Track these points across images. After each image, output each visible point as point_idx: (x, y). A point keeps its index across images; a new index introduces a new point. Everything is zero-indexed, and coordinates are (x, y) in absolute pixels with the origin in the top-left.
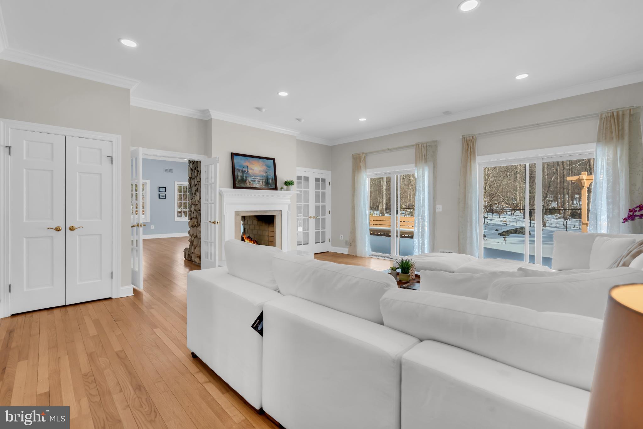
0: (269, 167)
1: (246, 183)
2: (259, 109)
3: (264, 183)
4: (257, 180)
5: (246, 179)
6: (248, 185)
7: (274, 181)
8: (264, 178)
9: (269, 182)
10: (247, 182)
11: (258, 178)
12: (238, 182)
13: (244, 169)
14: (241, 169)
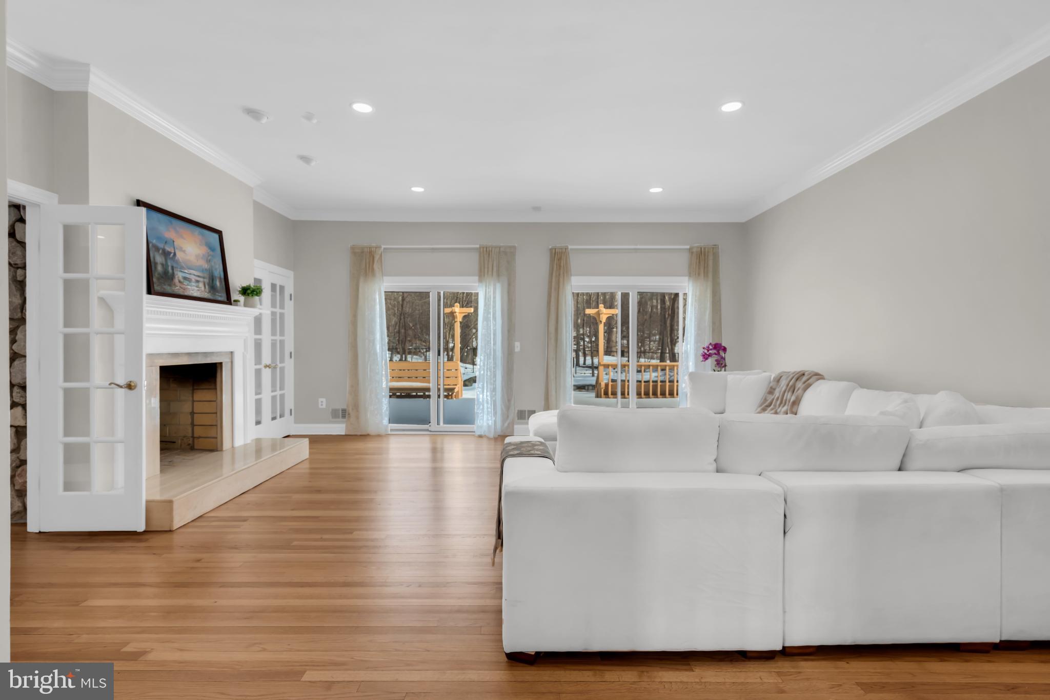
0: (212, 249)
1: (175, 285)
2: (253, 113)
3: (207, 287)
4: (194, 277)
5: (173, 274)
6: (177, 289)
7: (223, 283)
8: (206, 275)
9: (216, 284)
10: (176, 281)
11: (196, 274)
12: (158, 279)
13: (168, 249)
14: (161, 245)
